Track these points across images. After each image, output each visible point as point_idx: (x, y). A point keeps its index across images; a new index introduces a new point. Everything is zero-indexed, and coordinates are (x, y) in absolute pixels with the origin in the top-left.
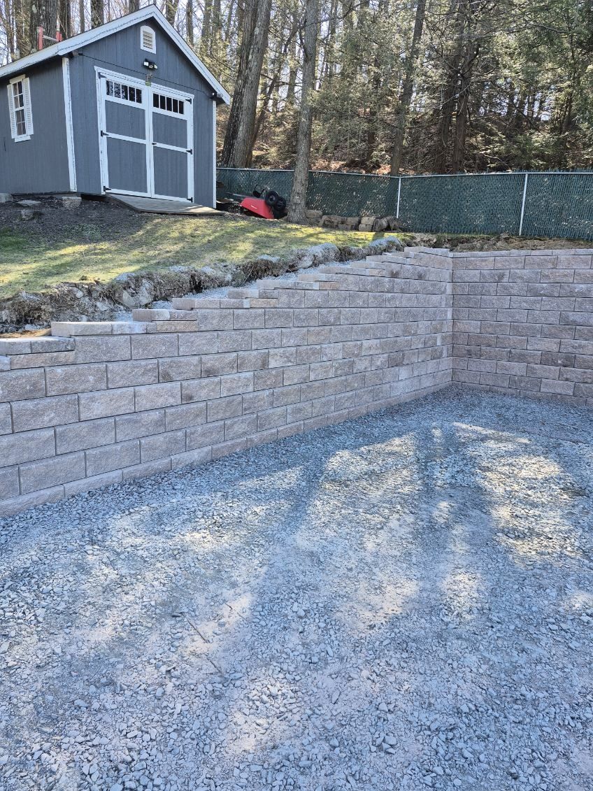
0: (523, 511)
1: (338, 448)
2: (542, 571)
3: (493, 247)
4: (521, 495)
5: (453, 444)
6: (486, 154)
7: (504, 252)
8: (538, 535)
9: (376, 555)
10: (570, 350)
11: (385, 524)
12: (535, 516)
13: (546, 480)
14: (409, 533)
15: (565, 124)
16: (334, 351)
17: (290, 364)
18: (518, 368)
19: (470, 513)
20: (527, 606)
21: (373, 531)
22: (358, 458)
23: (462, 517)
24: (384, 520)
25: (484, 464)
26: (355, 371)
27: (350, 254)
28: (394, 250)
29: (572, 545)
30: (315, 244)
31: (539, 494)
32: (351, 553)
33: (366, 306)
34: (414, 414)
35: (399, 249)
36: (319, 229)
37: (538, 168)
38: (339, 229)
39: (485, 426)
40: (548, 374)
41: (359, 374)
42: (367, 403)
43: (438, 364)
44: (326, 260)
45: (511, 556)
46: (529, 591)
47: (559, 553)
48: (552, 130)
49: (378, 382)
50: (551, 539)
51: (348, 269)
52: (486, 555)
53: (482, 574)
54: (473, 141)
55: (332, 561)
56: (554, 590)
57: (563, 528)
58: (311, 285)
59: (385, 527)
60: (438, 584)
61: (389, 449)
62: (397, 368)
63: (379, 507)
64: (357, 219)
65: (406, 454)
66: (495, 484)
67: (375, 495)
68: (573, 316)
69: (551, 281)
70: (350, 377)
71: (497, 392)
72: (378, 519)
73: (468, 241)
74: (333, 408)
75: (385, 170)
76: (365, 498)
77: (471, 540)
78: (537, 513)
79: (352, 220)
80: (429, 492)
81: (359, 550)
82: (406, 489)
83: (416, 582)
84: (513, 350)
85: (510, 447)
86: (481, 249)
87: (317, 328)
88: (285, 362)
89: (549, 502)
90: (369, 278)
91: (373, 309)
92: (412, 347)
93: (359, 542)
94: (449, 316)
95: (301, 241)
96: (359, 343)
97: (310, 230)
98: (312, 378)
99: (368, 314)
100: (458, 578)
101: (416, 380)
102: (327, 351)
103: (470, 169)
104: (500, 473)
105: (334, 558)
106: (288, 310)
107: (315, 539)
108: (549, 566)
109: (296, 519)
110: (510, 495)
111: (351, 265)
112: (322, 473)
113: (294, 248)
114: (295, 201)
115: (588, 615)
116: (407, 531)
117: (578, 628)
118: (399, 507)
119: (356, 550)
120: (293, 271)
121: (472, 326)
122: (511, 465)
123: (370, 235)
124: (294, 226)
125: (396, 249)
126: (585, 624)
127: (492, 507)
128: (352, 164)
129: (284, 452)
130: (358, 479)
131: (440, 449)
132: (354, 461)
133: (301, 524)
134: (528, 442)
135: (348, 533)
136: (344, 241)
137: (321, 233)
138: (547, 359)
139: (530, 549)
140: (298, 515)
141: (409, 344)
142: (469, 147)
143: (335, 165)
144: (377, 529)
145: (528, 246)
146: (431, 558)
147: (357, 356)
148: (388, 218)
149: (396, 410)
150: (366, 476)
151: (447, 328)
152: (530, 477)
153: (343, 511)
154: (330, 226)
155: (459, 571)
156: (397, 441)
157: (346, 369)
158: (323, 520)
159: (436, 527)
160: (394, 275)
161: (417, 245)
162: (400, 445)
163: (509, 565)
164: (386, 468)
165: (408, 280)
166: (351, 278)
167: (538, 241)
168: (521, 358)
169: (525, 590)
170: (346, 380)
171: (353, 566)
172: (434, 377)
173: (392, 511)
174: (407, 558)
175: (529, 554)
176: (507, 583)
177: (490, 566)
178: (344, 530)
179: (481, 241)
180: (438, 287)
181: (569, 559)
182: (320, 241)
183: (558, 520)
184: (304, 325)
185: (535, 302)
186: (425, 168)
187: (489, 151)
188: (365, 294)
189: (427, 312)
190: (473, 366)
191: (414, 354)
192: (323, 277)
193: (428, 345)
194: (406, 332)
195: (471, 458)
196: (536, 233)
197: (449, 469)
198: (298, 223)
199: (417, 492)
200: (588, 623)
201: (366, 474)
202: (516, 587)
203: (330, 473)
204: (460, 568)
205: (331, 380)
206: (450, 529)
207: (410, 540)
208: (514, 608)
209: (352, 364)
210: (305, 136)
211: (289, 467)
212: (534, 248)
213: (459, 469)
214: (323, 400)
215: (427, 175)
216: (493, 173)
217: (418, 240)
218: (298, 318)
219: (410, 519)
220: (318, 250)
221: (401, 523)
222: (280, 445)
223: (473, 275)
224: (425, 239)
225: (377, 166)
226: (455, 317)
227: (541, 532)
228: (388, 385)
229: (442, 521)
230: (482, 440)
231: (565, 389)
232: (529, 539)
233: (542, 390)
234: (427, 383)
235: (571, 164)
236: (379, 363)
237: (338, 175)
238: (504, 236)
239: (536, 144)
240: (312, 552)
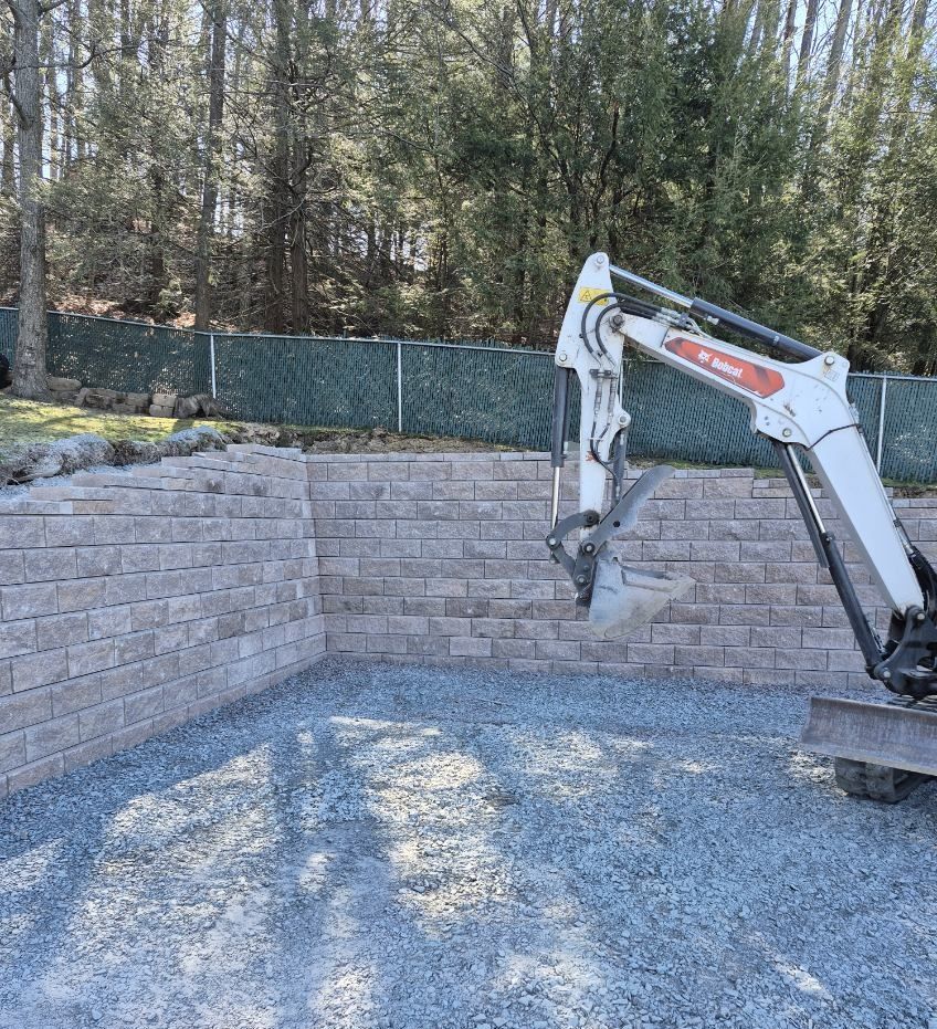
0: (434, 845)
1: (133, 792)
2: (464, 937)
3: (364, 448)
4: (432, 818)
5: (332, 753)
6: (339, 309)
7: (380, 456)
8: (457, 878)
9: (201, 978)
10: (483, 594)
11: (218, 916)
12: (452, 848)
13: (465, 788)
14: (261, 924)
15: (442, 278)
16: (113, 620)
17: (24, 651)
18: (416, 624)
19: (360, 864)
20: (446, 1003)
21: (197, 936)
22: (172, 805)
23: (346, 874)
24: (216, 910)
25: (379, 778)
26: (158, 652)
27: (133, 454)
28: (211, 448)
29: (502, 883)
30: (66, 435)
31: (456, 813)
32: (154, 988)
33: (168, 540)
34: (269, 712)
35: (220, 447)
36: (74, 410)
37: (413, 335)
38: (113, 412)
39: (378, 716)
40: (457, 630)
41: (167, 656)
42: (186, 703)
43: (301, 627)
44: (87, 462)
45: (420, 924)
46: (447, 975)
47: (485, 901)
48: (427, 284)
49: (203, 665)
50: (474, 880)
51: (127, 479)
52: (384, 930)
53: (379, 965)
54: (320, 288)
55: (118, 1013)
56: (483, 964)
57: (489, 860)
58: (56, 507)
59: (218, 923)
60: (310, 1003)
61: (228, 777)
62: (235, 640)
63: (209, 889)
64: (145, 396)
65: (256, 782)
66: (393, 808)
67: (201, 866)
68: (480, 547)
69: (447, 497)
70: (150, 664)
71: (392, 663)
72: (206, 910)
73: (327, 437)
74: (121, 720)
75: (186, 321)
76: (182, 877)
77: (359, 911)
78: (454, 842)
79: (136, 398)
80: (294, 842)
81: (169, 977)
82: (256, 846)
83: (272, 1010)
84: (407, 599)
85: (413, 743)
86: (348, 450)
87: (76, 582)
88: (14, 648)
89: (470, 821)
90: (168, 494)
91: (181, 545)
92: (257, 604)
93: (171, 962)
94: (312, 552)
95: (36, 429)
96: (161, 603)
97: (58, 412)
98: (74, 671)
99: (173, 554)
100: (342, 983)
101: (268, 658)
102: (100, 621)
103: (320, 329)
104: (402, 788)
105: (122, 1005)
106: (11, 553)
107: (85, 977)
108: (474, 927)
109: (44, 947)
110: (416, 822)
111: (133, 472)
112: (100, 844)
113: (21, 441)
114: (24, 360)
115: (529, 992)
116: (256, 920)
117: (518, 1018)
118: (242, 880)
119: (166, 979)
120: (22, 482)
121: (347, 567)
122: (414, 773)
123: (169, 423)
124: (25, 404)
125: (216, 448)
126: (527, 1008)
127: (391, 847)
128: (129, 307)
129: (23, 819)
130: (169, 844)
131: (311, 765)
132: (163, 811)
133: (55, 955)
134: (438, 733)
135: (148, 952)
136: (121, 432)
137: (77, 416)
138: (454, 608)
139: (447, 904)
140: (49, 937)
141: (251, 597)
142: (316, 297)
143: (99, 307)
144: (203, 930)
145: (412, 447)
146: (297, 960)
147: (158, 625)
148: (199, 397)
149: (240, 710)
150: (186, 836)
151: (310, 569)
152: (442, 787)
153: (140, 911)
154: (95, 405)
155: (343, 970)
156: (241, 762)
157: (141, 650)
158: (100, 936)
159: (306, 902)
160: (214, 489)
161: (250, 441)
162: (247, 769)
163: (418, 939)
164: (222, 814)
165: (238, 497)
166: (133, 494)
167: (425, 441)
168: (420, 609)
169: (441, 976)
170: (143, 669)
171: (159, 1012)
172: (298, 648)
173: (230, 892)
174: (257, 970)
175: (445, 913)
176: (416, 970)
177: (389, 949)
178: (142, 947)
179: (346, 439)
180: (288, 507)
181: (500, 907)
182: (75, 430)
183: (482, 848)
184: (48, 577)
185: (429, 529)
186: (253, 323)
187: (343, 306)
188: (165, 520)
189: (275, 547)
190: (355, 626)
191: (261, 614)
192: (80, 492)
193: (283, 598)
194: (244, 578)
195: (359, 771)
196: (420, 429)
197: (324, 797)
198: (33, 398)
199: (273, 847)
200: (530, 1005)
201: (184, 832)
202: (429, 974)
203: (117, 843)
204: (345, 965)
205: (114, 672)
206: (329, 899)
207: (262, 936)
208: (428, 1012)
209: (151, 641)
210: (33, 252)
211: (33, 845)
212: (420, 450)
213: (340, 794)
214: (101, 708)
215: (257, 333)
216: (352, 339)
217: (251, 433)
218: (34, 566)
219: (262, 897)
220: (70, 446)
221: (246, 910)
222: (14, 804)
223: (339, 489)
224: (261, 432)
225: (172, 313)
226: (321, 553)
227: (461, 873)
228: (222, 670)
229: (314, 888)
230: (374, 740)
231: (479, 649)
232: (445, 888)
233: (453, 652)
234: (288, 658)
235: (456, 334)
236: (202, 634)
237: (105, 322)
238: (378, 431)
239: (407, 302)
240: (77, 1006)
